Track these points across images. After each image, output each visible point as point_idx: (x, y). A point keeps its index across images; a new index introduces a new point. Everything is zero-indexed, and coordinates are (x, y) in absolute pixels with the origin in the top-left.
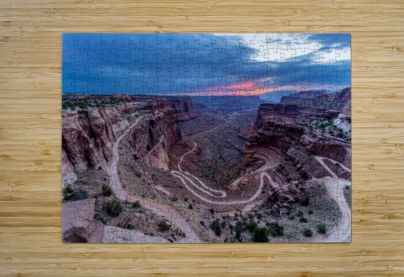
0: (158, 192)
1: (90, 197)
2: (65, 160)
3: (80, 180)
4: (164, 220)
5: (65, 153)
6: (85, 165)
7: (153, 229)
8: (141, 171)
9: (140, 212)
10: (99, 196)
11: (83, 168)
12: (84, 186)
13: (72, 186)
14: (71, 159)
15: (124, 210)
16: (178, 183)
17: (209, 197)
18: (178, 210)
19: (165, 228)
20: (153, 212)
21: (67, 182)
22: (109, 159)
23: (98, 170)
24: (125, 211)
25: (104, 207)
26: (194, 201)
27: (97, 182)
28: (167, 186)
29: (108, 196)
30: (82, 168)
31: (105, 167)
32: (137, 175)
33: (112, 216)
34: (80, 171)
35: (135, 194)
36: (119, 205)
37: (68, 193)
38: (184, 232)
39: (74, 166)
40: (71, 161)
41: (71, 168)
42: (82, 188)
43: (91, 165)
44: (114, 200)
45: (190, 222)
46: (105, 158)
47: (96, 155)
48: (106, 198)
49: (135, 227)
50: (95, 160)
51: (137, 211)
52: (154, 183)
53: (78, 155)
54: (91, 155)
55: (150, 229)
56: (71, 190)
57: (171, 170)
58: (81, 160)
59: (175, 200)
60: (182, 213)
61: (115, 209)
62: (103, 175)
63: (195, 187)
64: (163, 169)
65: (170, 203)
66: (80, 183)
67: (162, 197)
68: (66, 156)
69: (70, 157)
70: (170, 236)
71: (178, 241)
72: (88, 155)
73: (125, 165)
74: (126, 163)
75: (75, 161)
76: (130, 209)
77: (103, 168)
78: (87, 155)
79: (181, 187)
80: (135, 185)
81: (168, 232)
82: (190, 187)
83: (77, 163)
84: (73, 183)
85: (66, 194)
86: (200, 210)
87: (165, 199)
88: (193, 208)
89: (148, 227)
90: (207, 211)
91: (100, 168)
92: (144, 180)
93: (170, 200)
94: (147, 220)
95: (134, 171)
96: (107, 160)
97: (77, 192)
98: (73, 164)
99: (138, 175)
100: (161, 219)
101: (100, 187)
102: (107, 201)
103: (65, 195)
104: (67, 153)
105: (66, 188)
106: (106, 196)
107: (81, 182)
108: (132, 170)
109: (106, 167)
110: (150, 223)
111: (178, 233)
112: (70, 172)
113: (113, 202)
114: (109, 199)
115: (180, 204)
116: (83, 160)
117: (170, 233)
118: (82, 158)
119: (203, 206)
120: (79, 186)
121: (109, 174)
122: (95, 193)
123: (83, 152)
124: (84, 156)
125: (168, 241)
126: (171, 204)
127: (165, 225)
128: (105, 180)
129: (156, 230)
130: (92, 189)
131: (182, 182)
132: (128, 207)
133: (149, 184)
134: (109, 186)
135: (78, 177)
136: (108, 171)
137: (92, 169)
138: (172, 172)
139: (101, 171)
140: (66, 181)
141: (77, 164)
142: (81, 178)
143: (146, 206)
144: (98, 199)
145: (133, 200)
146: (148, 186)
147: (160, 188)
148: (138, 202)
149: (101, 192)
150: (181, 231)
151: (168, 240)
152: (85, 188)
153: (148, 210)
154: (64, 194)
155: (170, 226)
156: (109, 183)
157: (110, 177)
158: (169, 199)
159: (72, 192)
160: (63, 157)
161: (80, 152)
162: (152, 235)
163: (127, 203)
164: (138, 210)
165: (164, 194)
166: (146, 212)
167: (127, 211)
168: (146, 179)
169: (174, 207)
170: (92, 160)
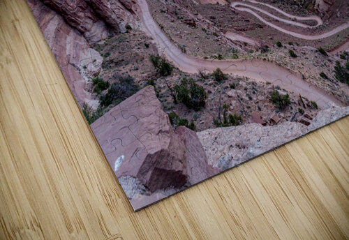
0: (236, 44)
1: (142, 86)
2: (62, 28)
3: (108, 59)
4: (273, 88)
5: (56, 17)
6: (101, 29)
7: (269, 112)
8: (191, 16)
9: (233, 87)
10: (156, 80)
11: (101, 35)
12: (121, 68)
13: (100, 74)
14: (73, 24)
15: (206, 91)
16: (252, 21)
17: (304, 31)
18: (280, 65)
19: (283, 102)
20: (250, 81)
21: (89, 68)
22: (133, 9)
23: (127, 32)
24: (210, 92)
25: (174, 96)
26: (290, 44)
27: (137, 54)
28: (241, 30)
29: (169, 74)
30: (99, 36)
31: (134, 24)
32: (189, 24)
33: (197, 111)
34: (99, 43)
35: (206, 58)
36: (195, 85)
37: (102, 90)
38: (313, 101)
39: (84, 37)
40: (75, 28)
41: (82, 42)
42: (120, 73)
43: (111, 27)
44: (182, 79)
45: (308, 80)
46: (126, 8)
47: (109, 6)
48: (168, 79)
49: (242, 118)
50: (114, 16)
51: (228, 87)
52: (222, 31)
53: (81, 14)
54: (101, 8)
55: (263, 112)
56: (103, 83)
57: (230, 3)
58: (89, 21)
59: (265, 49)
60: (289, 68)
61: (192, 95)
62: (139, 39)
63: (277, 21)
64: (218, 3)
65: (263, 58)
66: (112, 65)
67: (246, 50)
68: (62, 22)
69: (70, 23)
70: (298, 114)
71: (314, 119)
72: (97, 11)
73: (162, 11)
74: (161, 8)
75: (82, 27)
76: (215, 86)
77: (132, 27)
78: (94, 10)
79: (261, 27)
80: (197, 43)
81: (292, 108)
82: (270, 21)
83: (86, 29)
84: (100, 69)
85: (99, 93)
86: (307, 56)
87: (252, 52)
88: (297, 55)
89: (260, 109)
90: (317, 54)
91: (128, 28)
92: (204, 30)
93: (259, 53)
94: (251, 99)
95: (182, 18)
96: (131, 11)
97: (115, 84)
98: (82, 33)
99: (192, 24)
100: (267, 89)
101: (146, 61)
102: (173, 84)
103: (99, 95)
104: (61, 15)
105: (93, 80)
106: (166, 76)
107: (112, 61)
108: (178, 18)
109: (137, 23)
110: (258, 102)
111: (306, 106)
112: (83, 49)
113: (184, 82)
114: (174, 79)
115: (277, 54)
116: (94, 22)
117: (295, 108)
118: (89, 18)
119: (305, 47)
120: (112, 71)
121: (148, 35)
122: (146, 74)
123: (87, 8)
124: (91, 13)
125: (302, 124)
126: (265, 59)
127: (279, 97)
128: (147, 46)
129: (274, 112)
130: (137, 69)
131: (256, 17)
132: (210, 85)
133: (215, 34)
134: (160, 55)
135: (102, 55)
136: (144, 30)
137: (116, 33)
138: (234, 5)
139: (132, 32)
140: (85, 68)
141: (89, 31)
142: (108, 54)
143: (235, 75)
144: (157, 86)
145: (210, 68)
146: (216, 38)
147: (234, 37)
148: (218, 70)
149: (154, 71)
150: (307, 100)
151: (300, 122)
152: (124, 71)
153: (241, 79)
154: (96, 94)
155: (287, 96)
156: (157, 50)
157: (152, 39)
158: (257, 51)
159: (108, 86)
160: (58, 25)
161: (81, 7)
162: (273, 122)
163: (203, 77)
164: (227, 84)
165: (246, 44)
166: (240, 83)
167: (213, 92)
168: (206, 27)
169: (272, 62)
170: (106, 17)
